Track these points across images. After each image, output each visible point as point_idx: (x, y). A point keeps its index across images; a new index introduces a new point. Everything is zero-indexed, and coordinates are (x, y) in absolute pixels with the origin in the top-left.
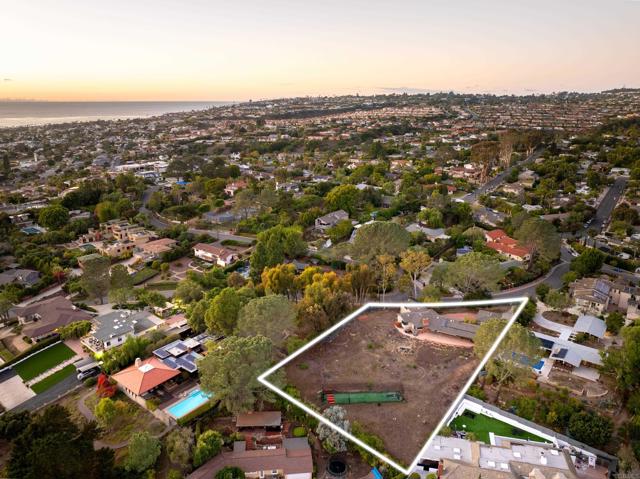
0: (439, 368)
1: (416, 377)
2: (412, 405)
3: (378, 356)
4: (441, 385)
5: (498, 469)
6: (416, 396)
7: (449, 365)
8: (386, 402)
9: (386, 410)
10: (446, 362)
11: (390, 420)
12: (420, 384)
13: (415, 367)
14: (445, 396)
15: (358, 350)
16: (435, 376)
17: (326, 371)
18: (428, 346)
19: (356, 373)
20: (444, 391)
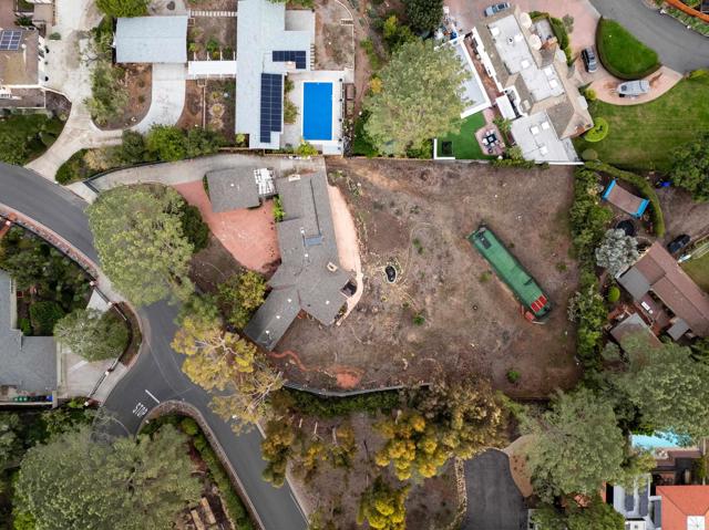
0: (398, 213)
1: (433, 231)
2: (485, 212)
3: (428, 300)
4: (429, 197)
5: (555, 76)
6: (466, 215)
7: (385, 202)
8: (500, 242)
9: (511, 235)
10: (381, 207)
11: (524, 223)
12: (441, 221)
13: (416, 242)
14: (444, 184)
15: (432, 334)
16: (415, 211)
17: (499, 343)
18: (367, 245)
19: (475, 308)
20: (436, 189)
